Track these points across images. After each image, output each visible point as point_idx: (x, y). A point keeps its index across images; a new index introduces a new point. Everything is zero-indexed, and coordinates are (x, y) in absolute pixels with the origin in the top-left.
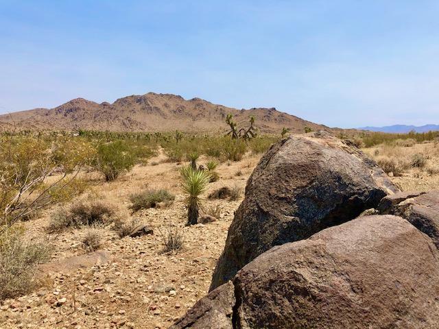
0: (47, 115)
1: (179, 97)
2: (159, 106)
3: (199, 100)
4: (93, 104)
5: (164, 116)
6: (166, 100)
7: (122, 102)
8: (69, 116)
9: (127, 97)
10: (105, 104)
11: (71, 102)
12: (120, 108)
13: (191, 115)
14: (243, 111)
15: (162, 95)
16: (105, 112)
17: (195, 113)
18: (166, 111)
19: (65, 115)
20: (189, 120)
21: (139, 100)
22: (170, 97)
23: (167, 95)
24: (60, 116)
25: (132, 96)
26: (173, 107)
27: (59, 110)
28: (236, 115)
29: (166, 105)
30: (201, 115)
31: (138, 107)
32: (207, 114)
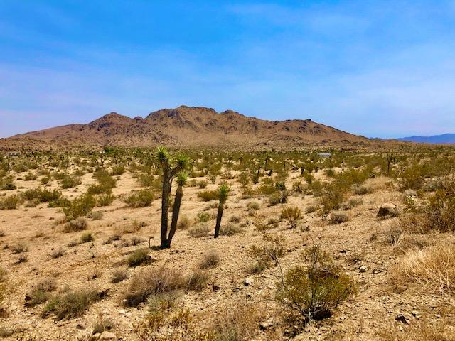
0: (81, 130)
1: (212, 110)
2: (191, 119)
3: (232, 112)
4: (126, 119)
5: (196, 129)
6: (197, 113)
7: (155, 116)
8: (102, 131)
9: (159, 111)
10: (137, 119)
11: (105, 117)
12: (152, 122)
13: (223, 128)
14: (277, 122)
15: (194, 108)
16: (138, 126)
17: (227, 126)
18: (198, 124)
19: (99, 130)
20: (221, 133)
21: (171, 113)
22: (202, 109)
23: (199, 108)
24: (94, 131)
25: (164, 110)
26: (204, 121)
27: (92, 125)
28: (270, 128)
29: (198, 119)
30: (233, 128)
31: (170, 121)
32: (239, 126)
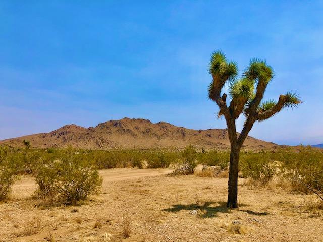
0: (44, 137)
1: (148, 121)
2: (131, 128)
3: (164, 123)
4: (81, 128)
5: (134, 136)
6: (137, 124)
7: (102, 126)
8: (60, 137)
9: (106, 122)
10: (90, 129)
11: (64, 127)
12: (99, 130)
13: (157, 135)
14: (200, 131)
15: (134, 120)
16: (88, 134)
17: (160, 134)
18: (136, 132)
19: (58, 137)
20: (155, 139)
21: (115, 124)
22: (141, 121)
23: (139, 120)
24: (54, 137)
25: (111, 121)
26: (142, 129)
27: (53, 133)
28: (195, 135)
29: (137, 128)
30: (165, 134)
31: (114, 129)
32: (170, 134)
